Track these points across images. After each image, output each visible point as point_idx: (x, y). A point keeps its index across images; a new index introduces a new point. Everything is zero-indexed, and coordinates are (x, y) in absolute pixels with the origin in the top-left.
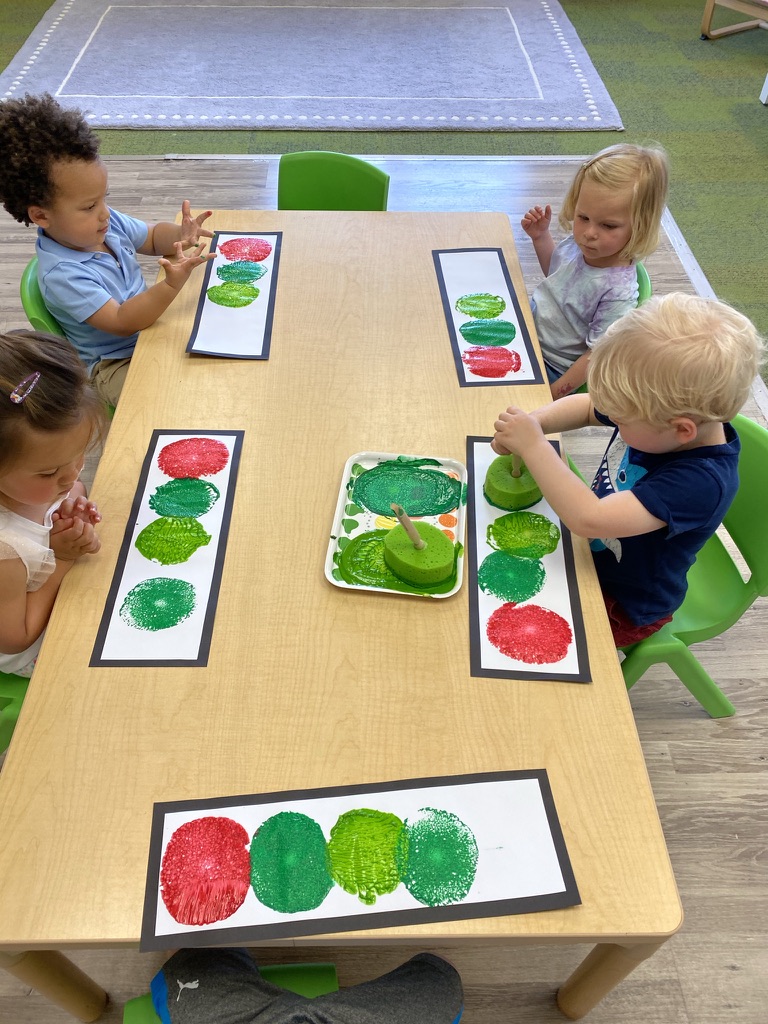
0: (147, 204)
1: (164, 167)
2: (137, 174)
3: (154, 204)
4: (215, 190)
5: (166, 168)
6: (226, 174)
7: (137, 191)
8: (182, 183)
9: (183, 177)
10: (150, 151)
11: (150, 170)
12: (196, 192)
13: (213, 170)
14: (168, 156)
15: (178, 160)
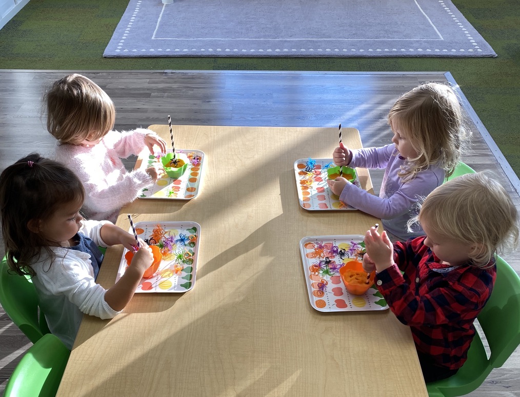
0: (154, 97)
1: (163, 77)
2: (148, 80)
3: (159, 97)
5: (165, 77)
6: (201, 80)
7: (148, 89)
8: (175, 86)
9: (175, 82)
10: (154, 68)
11: (156, 78)
12: (183, 90)
13: (193, 78)
14: (166, 71)
15: (172, 73)
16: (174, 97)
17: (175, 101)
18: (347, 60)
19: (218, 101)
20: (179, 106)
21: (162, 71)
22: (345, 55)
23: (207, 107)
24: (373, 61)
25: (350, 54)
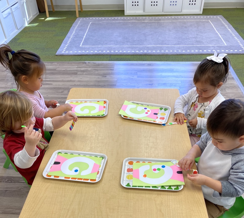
1: (84, 65)
2: (77, 66)
3: (81, 74)
4: (99, 71)
5: (85, 65)
6: (102, 66)
7: (76, 71)
8: (89, 69)
9: (90, 67)
10: (80, 60)
11: (80, 65)
12: (93, 71)
13: (98, 65)
14: (85, 62)
15: (88, 63)
16: (89, 74)
17: (89, 76)
18: (176, 56)
19: (110, 76)
20: (90, 79)
21: (84, 62)
22: (175, 54)
23: (104, 79)
24: (189, 56)
25: (178, 53)
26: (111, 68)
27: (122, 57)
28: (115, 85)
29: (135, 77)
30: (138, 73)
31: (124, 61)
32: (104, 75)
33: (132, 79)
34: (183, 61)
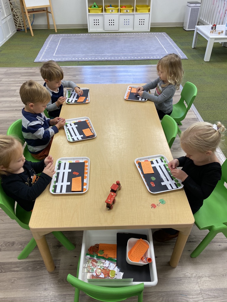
4: (70, 73)
6: (72, 69)
19: (79, 76)
22: (129, 60)
23: (74, 78)
24: (140, 61)
25: (131, 59)
26: (79, 70)
27: (88, 62)
28: (83, 82)
29: (98, 76)
30: (101, 74)
31: (90, 65)
32: (74, 76)
33: (96, 78)
34: (135, 65)
